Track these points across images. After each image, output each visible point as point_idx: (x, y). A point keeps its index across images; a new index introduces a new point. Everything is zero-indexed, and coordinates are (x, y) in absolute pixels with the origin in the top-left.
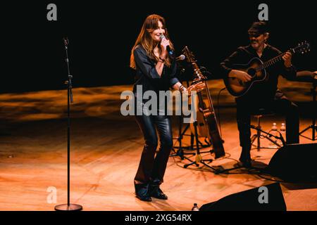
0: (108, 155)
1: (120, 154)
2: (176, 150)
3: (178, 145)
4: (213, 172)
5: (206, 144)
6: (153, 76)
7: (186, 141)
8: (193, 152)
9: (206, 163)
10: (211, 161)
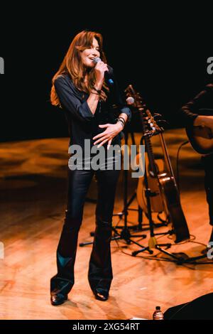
0: (24, 239)
1: (40, 237)
2: (119, 231)
3: (122, 224)
4: (174, 261)
5: (159, 222)
6: (84, 114)
7: (133, 218)
8: (142, 233)
9: (163, 248)
10: (169, 246)
